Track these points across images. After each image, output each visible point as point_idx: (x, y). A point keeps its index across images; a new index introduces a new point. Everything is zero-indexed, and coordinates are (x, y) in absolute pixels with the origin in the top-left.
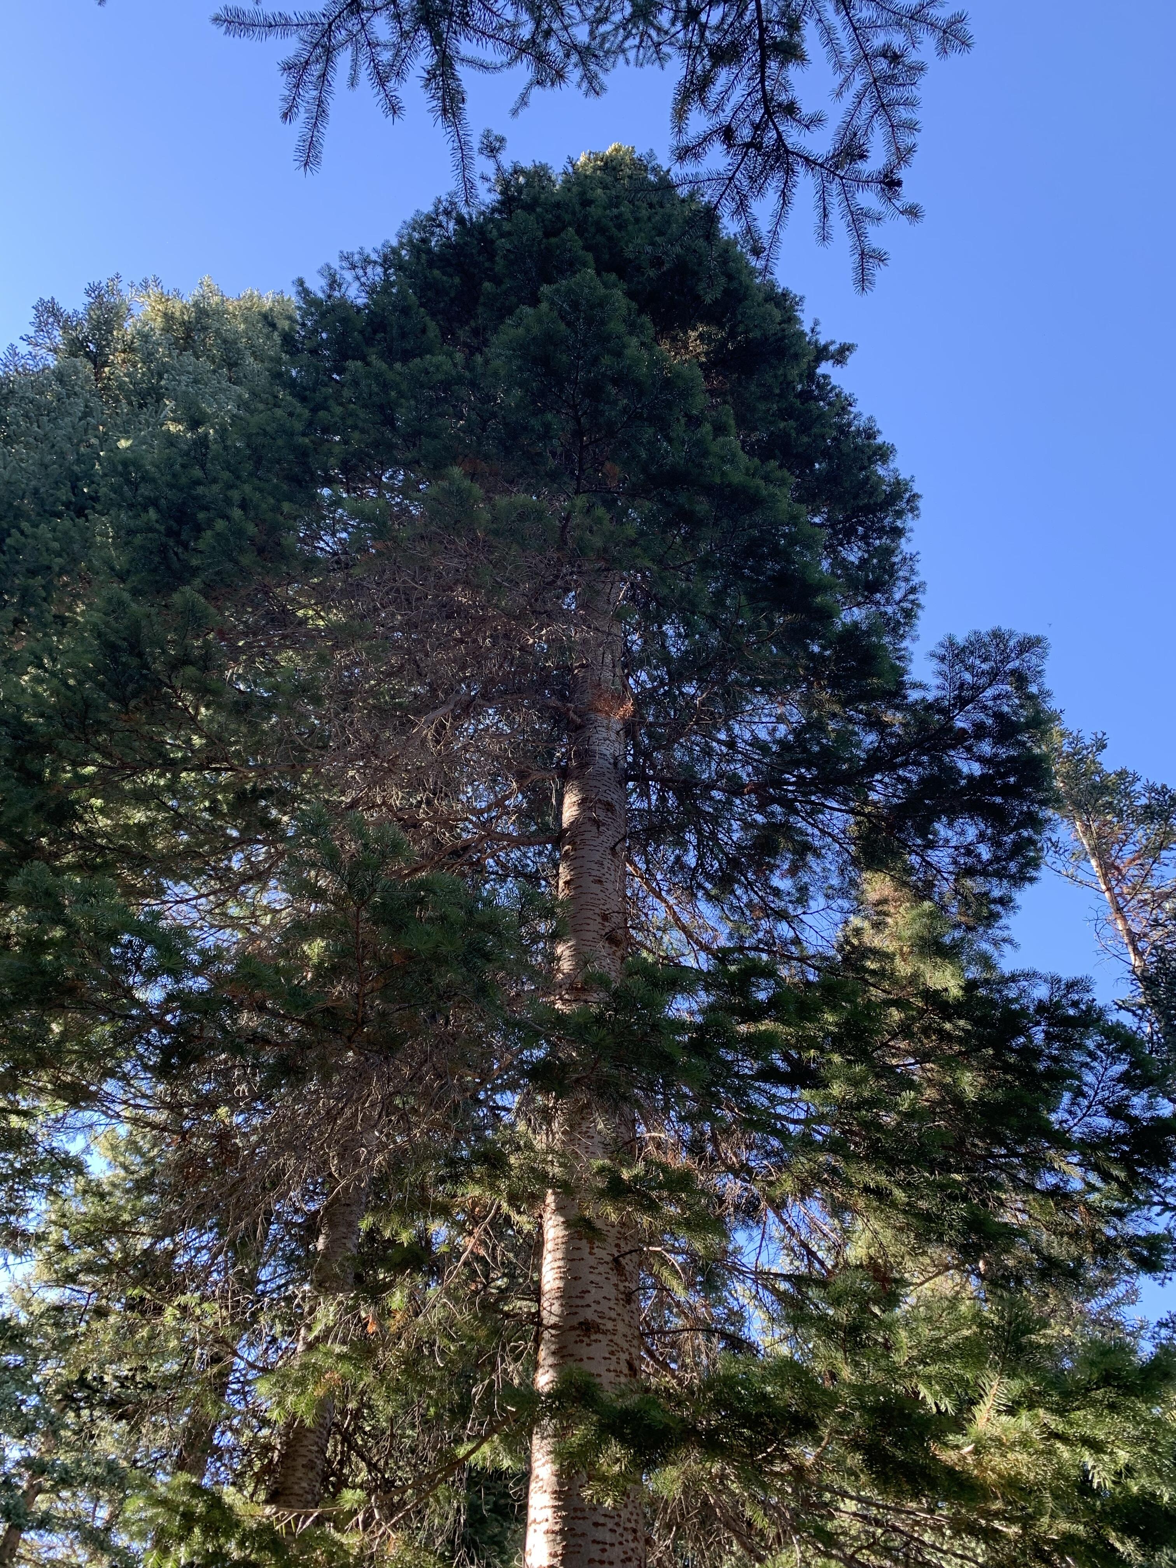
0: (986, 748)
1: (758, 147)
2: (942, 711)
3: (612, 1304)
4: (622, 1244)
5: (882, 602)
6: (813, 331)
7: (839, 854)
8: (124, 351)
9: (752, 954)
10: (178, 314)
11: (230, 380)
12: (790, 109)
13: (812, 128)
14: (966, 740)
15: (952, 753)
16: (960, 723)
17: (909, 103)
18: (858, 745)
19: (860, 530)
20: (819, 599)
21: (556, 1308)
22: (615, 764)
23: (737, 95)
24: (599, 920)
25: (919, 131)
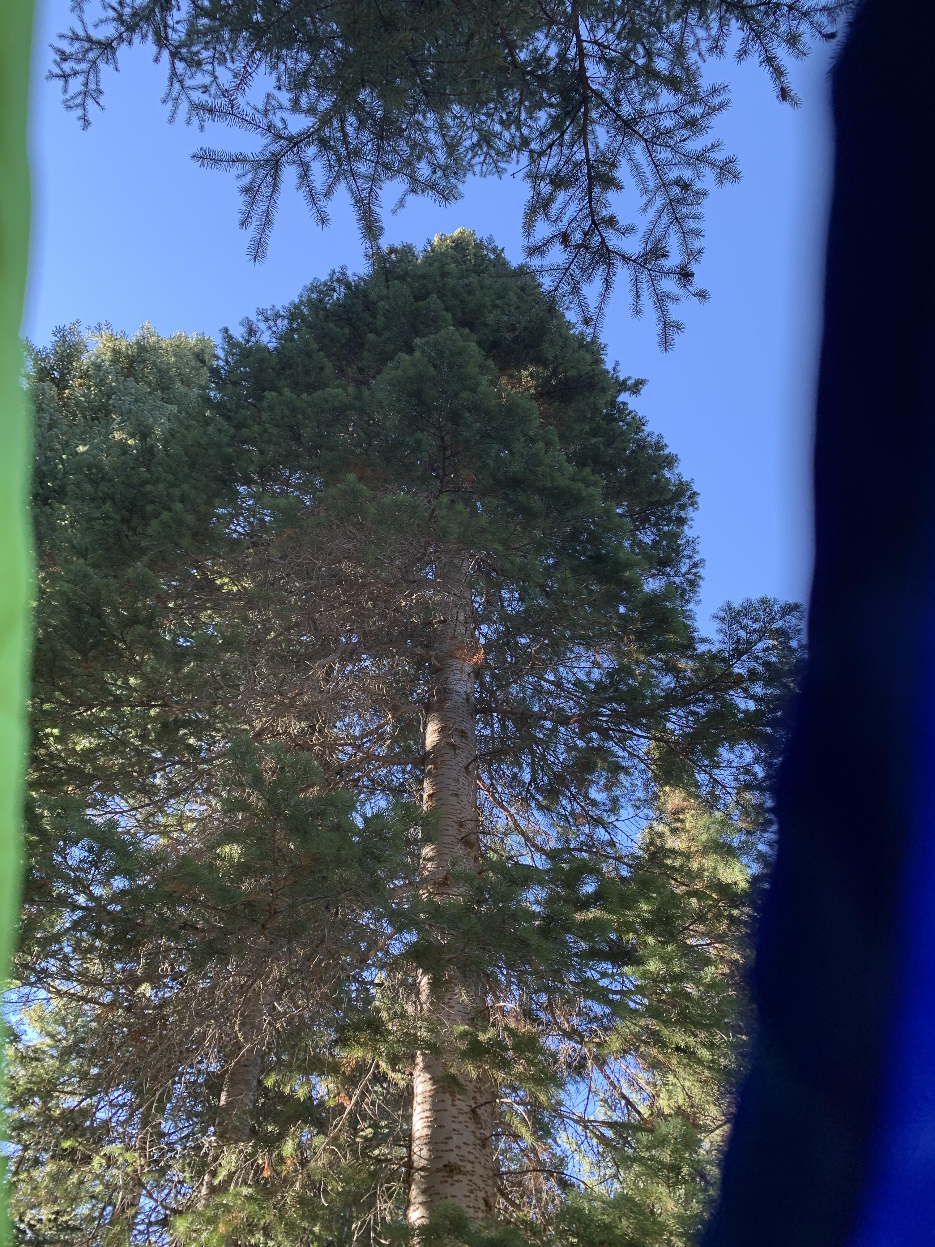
0: (758, 689)
1: (587, 248)
2: (724, 660)
3: (470, 1149)
4: (478, 1097)
5: (672, 574)
6: (614, 369)
7: (644, 772)
8: (81, 378)
9: (577, 854)
10: (124, 349)
11: (162, 399)
12: (611, 221)
13: (627, 235)
14: (743, 682)
15: (731, 692)
16: (738, 669)
17: (695, 217)
18: (657, 686)
19: (653, 518)
20: (627, 574)
21: (425, 1153)
22: (468, 700)
23: (572, 210)
24: (456, 826)
25: (703, 236)
